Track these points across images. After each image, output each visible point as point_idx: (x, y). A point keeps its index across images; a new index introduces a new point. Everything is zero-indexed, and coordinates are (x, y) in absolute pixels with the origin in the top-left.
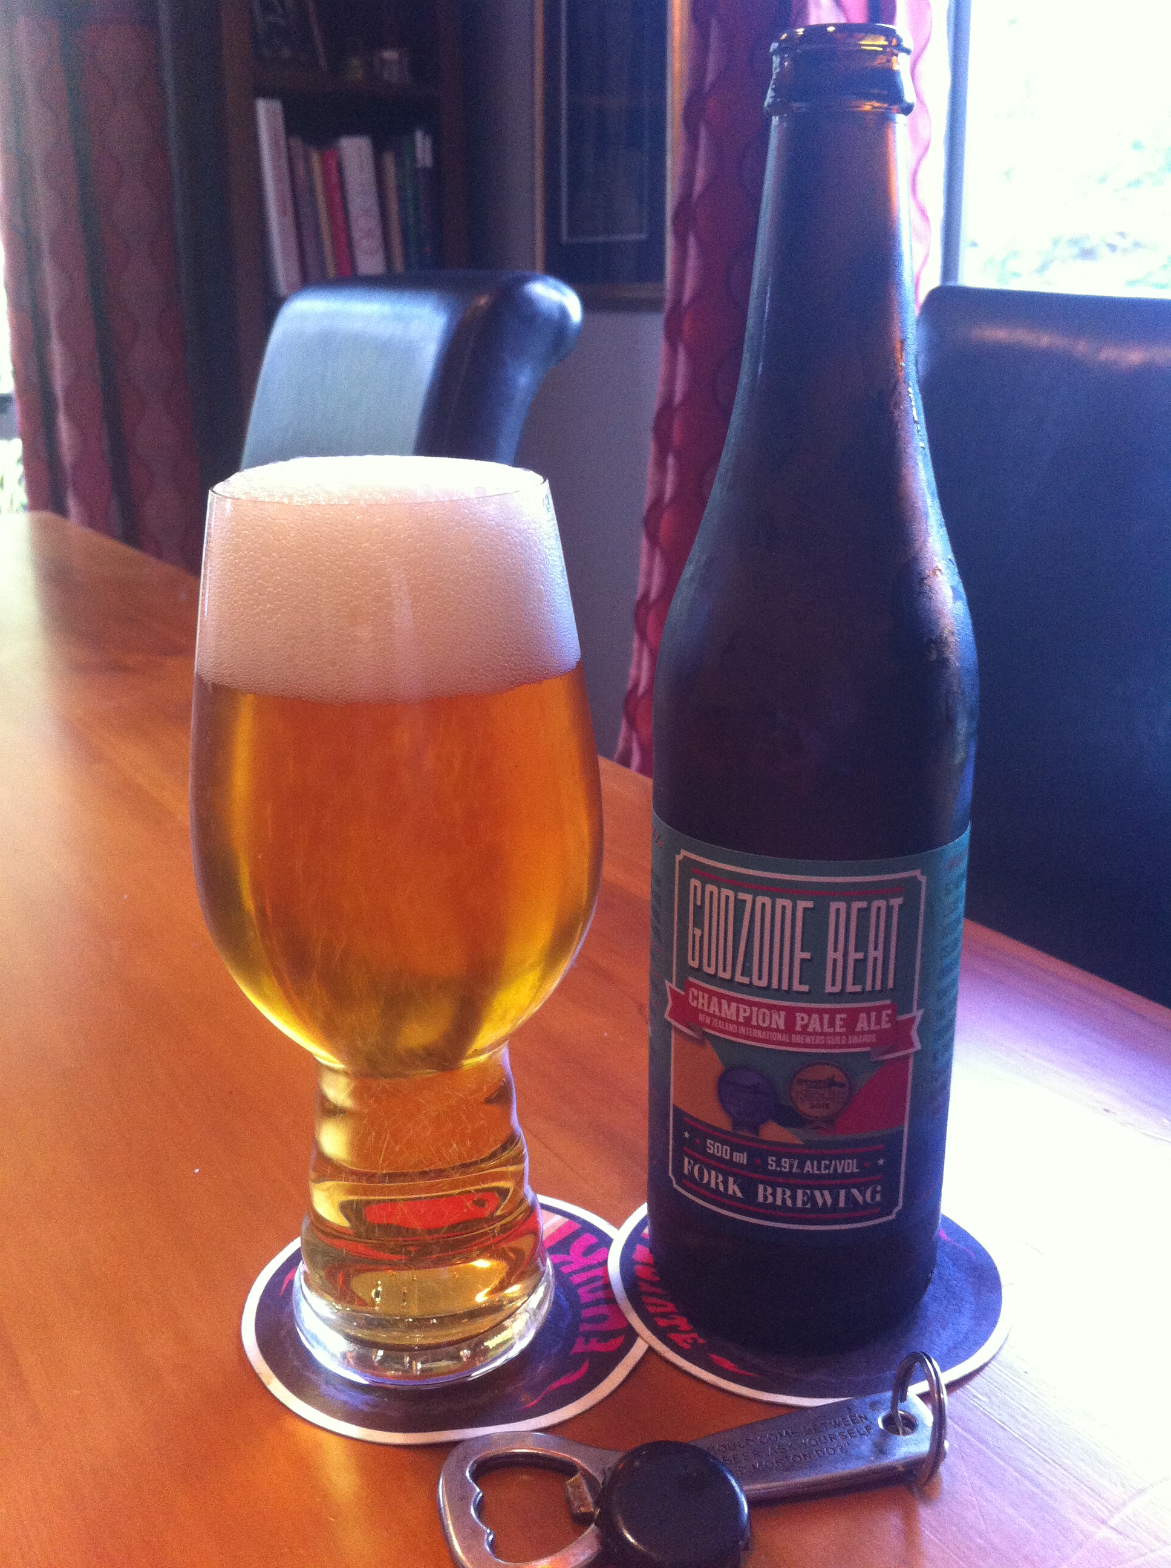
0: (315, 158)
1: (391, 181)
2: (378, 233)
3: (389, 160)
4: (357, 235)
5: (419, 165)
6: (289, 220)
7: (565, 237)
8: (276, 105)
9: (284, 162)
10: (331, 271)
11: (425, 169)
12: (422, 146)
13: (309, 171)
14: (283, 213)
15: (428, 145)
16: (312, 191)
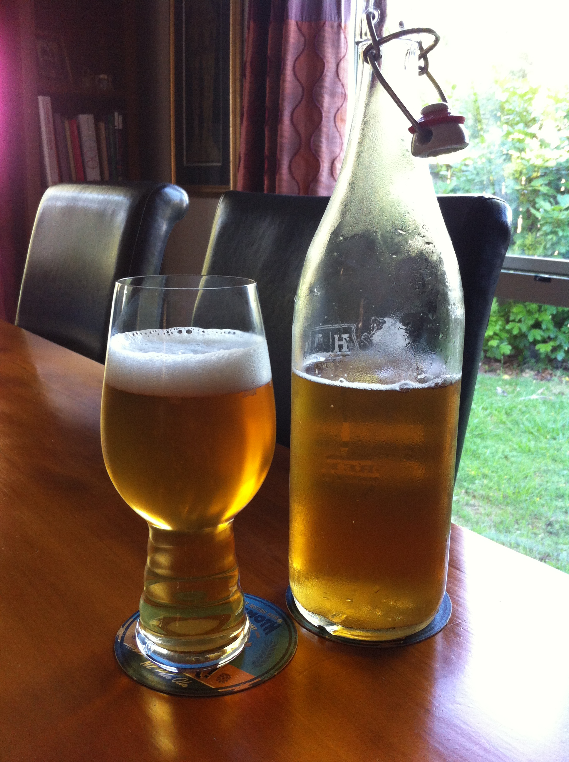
0: (67, 123)
1: (103, 136)
2: (97, 159)
3: (102, 125)
4: (86, 159)
5: (116, 128)
6: (54, 152)
7: (185, 162)
8: (48, 98)
9: (51, 125)
10: (74, 176)
11: (119, 130)
12: (118, 120)
13: (64, 129)
14: (51, 149)
15: (121, 119)
16: (65, 138)
